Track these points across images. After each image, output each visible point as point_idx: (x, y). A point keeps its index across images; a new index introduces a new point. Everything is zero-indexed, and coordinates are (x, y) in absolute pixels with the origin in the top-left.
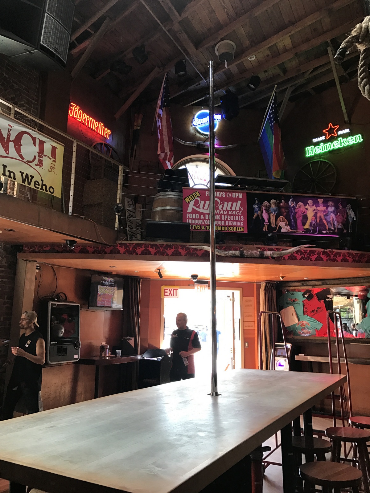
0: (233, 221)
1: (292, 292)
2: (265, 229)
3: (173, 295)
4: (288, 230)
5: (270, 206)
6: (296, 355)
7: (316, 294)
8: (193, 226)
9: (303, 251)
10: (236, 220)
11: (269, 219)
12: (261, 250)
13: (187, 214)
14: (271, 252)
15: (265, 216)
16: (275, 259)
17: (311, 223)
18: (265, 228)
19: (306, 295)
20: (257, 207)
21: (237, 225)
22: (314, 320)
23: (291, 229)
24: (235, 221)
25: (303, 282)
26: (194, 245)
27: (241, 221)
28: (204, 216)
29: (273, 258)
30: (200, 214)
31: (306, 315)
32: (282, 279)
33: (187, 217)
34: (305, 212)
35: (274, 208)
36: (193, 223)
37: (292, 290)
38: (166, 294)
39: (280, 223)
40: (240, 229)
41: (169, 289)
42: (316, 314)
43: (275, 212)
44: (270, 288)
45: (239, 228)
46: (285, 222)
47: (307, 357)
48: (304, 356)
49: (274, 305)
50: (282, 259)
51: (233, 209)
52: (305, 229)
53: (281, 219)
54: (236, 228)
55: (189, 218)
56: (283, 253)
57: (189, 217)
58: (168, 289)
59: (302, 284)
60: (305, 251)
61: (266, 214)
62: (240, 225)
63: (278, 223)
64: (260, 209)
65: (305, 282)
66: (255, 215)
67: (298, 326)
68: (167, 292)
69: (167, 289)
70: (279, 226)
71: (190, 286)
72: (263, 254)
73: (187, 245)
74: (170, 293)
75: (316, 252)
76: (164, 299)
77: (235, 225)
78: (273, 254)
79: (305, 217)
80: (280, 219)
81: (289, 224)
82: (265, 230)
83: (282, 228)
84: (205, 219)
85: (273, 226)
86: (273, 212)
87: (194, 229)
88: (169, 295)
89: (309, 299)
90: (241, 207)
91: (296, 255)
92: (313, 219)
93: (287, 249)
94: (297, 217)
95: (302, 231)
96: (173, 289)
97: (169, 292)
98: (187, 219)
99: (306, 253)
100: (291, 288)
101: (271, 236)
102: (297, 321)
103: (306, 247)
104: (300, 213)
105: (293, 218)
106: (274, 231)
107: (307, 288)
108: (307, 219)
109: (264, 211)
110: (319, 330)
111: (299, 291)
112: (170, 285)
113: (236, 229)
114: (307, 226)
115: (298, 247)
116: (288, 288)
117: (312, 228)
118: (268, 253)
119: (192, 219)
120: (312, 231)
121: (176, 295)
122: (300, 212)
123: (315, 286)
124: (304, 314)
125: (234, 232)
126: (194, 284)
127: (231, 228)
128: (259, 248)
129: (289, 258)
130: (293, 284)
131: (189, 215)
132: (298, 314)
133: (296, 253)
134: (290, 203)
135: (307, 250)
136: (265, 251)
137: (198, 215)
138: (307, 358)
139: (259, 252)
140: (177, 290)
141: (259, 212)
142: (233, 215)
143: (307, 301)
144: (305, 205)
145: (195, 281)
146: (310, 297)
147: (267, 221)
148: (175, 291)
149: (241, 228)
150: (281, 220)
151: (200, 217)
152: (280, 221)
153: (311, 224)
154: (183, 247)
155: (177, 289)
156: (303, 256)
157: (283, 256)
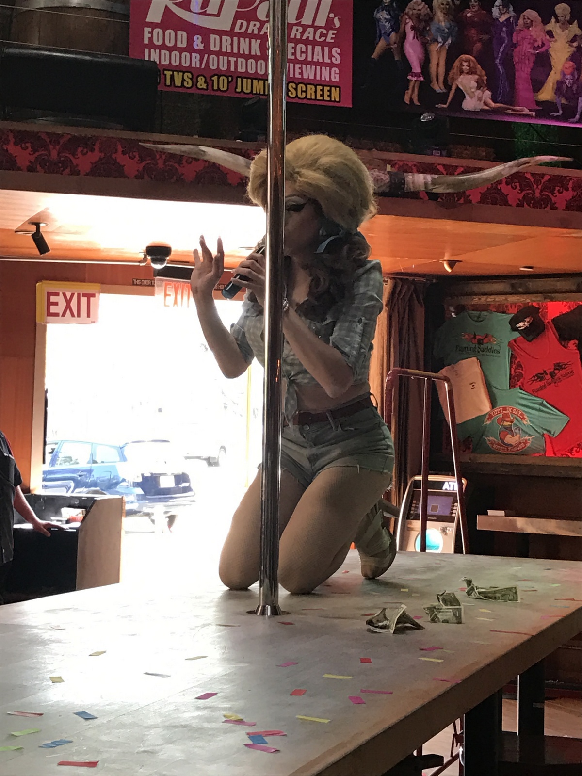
0: (306, 62)
1: (476, 313)
2: (411, 95)
3: (79, 315)
4: (485, 104)
5: (430, 19)
6: (480, 514)
7: (553, 320)
8: (165, 75)
9: (529, 176)
10: (315, 60)
11: (425, 63)
12: (394, 170)
13: (147, 30)
14: (429, 177)
15: (412, 51)
16: (439, 200)
17: (560, 84)
18: (410, 91)
19: (521, 324)
20: (388, 17)
21: (318, 78)
22: (542, 404)
23: (495, 102)
24: (312, 63)
25: (513, 281)
26: (168, 143)
27: (331, 65)
28: (206, 41)
29: (433, 197)
30: (192, 30)
31: (518, 389)
32: (449, 270)
33: (146, 41)
34: (543, 45)
35: (443, 24)
36: (167, 62)
37: (476, 308)
38: (53, 309)
39: (460, 80)
40: (326, 93)
41: (64, 295)
42: (549, 384)
43: (445, 40)
44: (407, 298)
45: (322, 90)
46: (477, 77)
47: (515, 521)
48: (506, 516)
49: (417, 353)
50: (462, 201)
51: (307, 20)
52: (538, 103)
53: (465, 64)
54: (313, 87)
55: (151, 45)
56: (467, 180)
57: (151, 39)
58: (61, 294)
59: (513, 286)
60: (538, 178)
61: (417, 43)
62: (328, 79)
63: (453, 79)
64: (396, 26)
65: (523, 281)
66: (381, 44)
67: (488, 423)
68: (56, 304)
69: (57, 294)
70: (458, 89)
71: (137, 285)
72: (403, 182)
73: (144, 141)
74: (68, 307)
75: (571, 182)
76: (45, 327)
77: (312, 77)
78: (434, 182)
79: (543, 62)
80: (462, 65)
81: (491, 83)
82: (411, 100)
83: (467, 97)
84: (206, 51)
85: (438, 88)
86: (440, 40)
87: (168, 83)
88: (64, 315)
89: (531, 337)
90: (332, 15)
91: (505, 189)
92: (569, 71)
93: (480, 170)
94: (516, 59)
95: (530, 110)
96: (79, 295)
97: (62, 304)
98: (146, 46)
99: (537, 182)
100: (476, 300)
101: (429, 122)
102: (486, 407)
103: (541, 165)
104: (526, 48)
105: (503, 63)
106: (440, 106)
107: (528, 301)
108: (549, 67)
109: (410, 34)
110: (556, 435)
111: (502, 309)
112: (69, 280)
113: (315, 92)
114: (547, 94)
115: (516, 162)
116: (464, 301)
117: (563, 101)
118: (418, 180)
119: (163, 47)
120: (561, 112)
121: (89, 316)
122: (526, 44)
123: (553, 295)
124: (512, 385)
125: (305, 101)
126: (152, 280)
127: (296, 89)
128: (390, 162)
129: (484, 200)
130: (480, 285)
131: (151, 33)
132: (494, 383)
133: (507, 184)
134: (495, 11)
135: (543, 175)
136: (406, 172)
137: (185, 34)
138: (514, 524)
139: (387, 176)
140: (92, 299)
141: (393, 34)
142: (307, 42)
143: (525, 345)
144: (546, 21)
145: (158, 267)
146: (535, 331)
147: (417, 69)
148: (84, 300)
149: (330, 91)
150: (465, 67)
151: (190, 41)
152: (462, 72)
153: (559, 87)
154: (130, 147)
155: (93, 295)
156: (528, 194)
157: (464, 192)
